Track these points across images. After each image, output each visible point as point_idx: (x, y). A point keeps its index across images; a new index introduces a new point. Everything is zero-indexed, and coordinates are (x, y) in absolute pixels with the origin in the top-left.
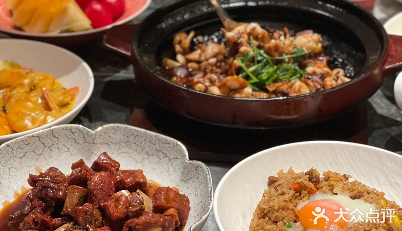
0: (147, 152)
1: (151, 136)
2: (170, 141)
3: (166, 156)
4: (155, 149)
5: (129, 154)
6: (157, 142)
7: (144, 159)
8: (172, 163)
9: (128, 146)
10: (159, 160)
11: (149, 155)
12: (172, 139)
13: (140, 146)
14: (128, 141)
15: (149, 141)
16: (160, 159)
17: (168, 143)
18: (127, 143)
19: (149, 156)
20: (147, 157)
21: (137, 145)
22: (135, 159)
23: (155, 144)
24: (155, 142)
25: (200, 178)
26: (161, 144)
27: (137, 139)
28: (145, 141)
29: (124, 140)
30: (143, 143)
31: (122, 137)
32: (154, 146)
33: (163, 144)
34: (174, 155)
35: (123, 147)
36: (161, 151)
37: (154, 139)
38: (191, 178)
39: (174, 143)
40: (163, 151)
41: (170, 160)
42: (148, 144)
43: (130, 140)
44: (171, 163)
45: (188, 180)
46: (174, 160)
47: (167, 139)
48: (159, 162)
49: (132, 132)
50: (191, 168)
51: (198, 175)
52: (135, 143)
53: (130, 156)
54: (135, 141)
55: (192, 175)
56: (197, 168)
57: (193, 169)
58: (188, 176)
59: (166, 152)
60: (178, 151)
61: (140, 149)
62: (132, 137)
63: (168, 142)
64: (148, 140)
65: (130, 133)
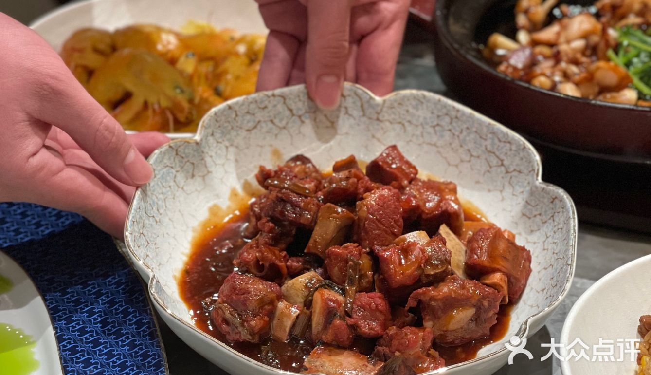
0: (469, 150)
1: (481, 123)
2: (513, 139)
3: (502, 165)
4: (483, 148)
5: (437, 147)
6: (490, 136)
7: (462, 161)
8: (511, 178)
9: (438, 134)
10: (488, 168)
11: (472, 156)
12: (517, 136)
13: (458, 137)
14: (438, 125)
15: (476, 132)
16: (491, 167)
17: (509, 143)
18: (437, 128)
19: (473, 158)
20: (467, 158)
21: (454, 135)
22: (446, 158)
23: (485, 140)
24: (486, 136)
25: (556, 219)
26: (496, 141)
27: (454, 124)
28: (468, 131)
29: (432, 122)
30: (464, 133)
31: (429, 115)
32: (484, 143)
33: (500, 141)
34: (517, 165)
35: (429, 133)
36: (494, 153)
37: (485, 130)
38: (540, 214)
39: (520, 145)
40: (497, 153)
41: (507, 172)
42: (472, 136)
43: (443, 123)
44: (509, 178)
45: (535, 216)
46: (515, 174)
47: (507, 135)
48: (488, 171)
49: (448, 111)
50: (544, 197)
51: (555, 213)
52: (450, 130)
53: (439, 152)
54: (450, 127)
55: (544, 210)
56: (554, 199)
57: (546, 200)
58: (536, 210)
59: (502, 157)
60: (524, 160)
61: (456, 143)
62: (447, 119)
63: (509, 139)
64: (474, 129)
65: (444, 111)
